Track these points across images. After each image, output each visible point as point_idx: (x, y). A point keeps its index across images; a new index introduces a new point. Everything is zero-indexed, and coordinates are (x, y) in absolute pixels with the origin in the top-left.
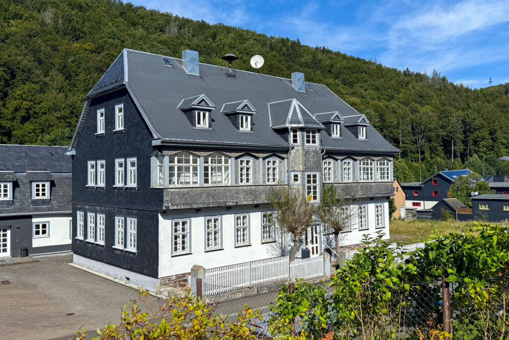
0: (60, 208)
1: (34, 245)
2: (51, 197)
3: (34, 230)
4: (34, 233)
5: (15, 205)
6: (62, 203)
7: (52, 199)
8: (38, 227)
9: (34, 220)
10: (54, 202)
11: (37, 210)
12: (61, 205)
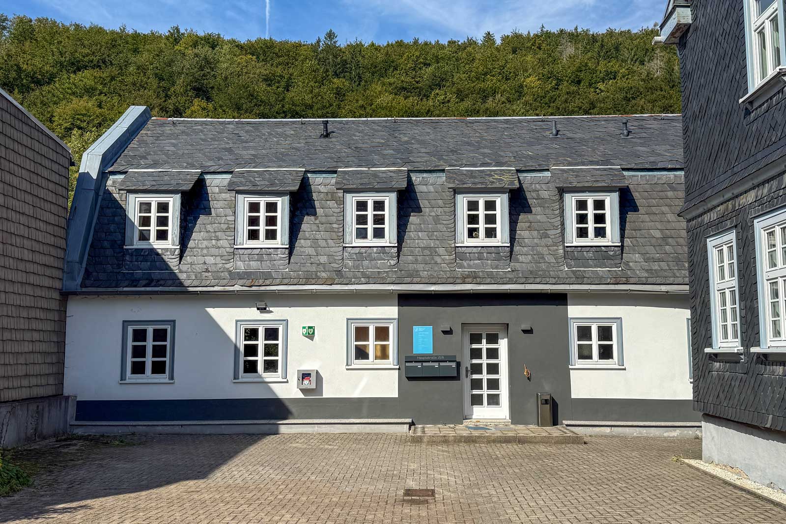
0: (653, 277)
1: (577, 392)
2: (622, 241)
3: (575, 343)
4: (574, 351)
5: (517, 261)
6: (659, 260)
7: (626, 249)
8: (585, 333)
9: (575, 311)
10: (634, 258)
11: (580, 279)
12: (655, 266)
